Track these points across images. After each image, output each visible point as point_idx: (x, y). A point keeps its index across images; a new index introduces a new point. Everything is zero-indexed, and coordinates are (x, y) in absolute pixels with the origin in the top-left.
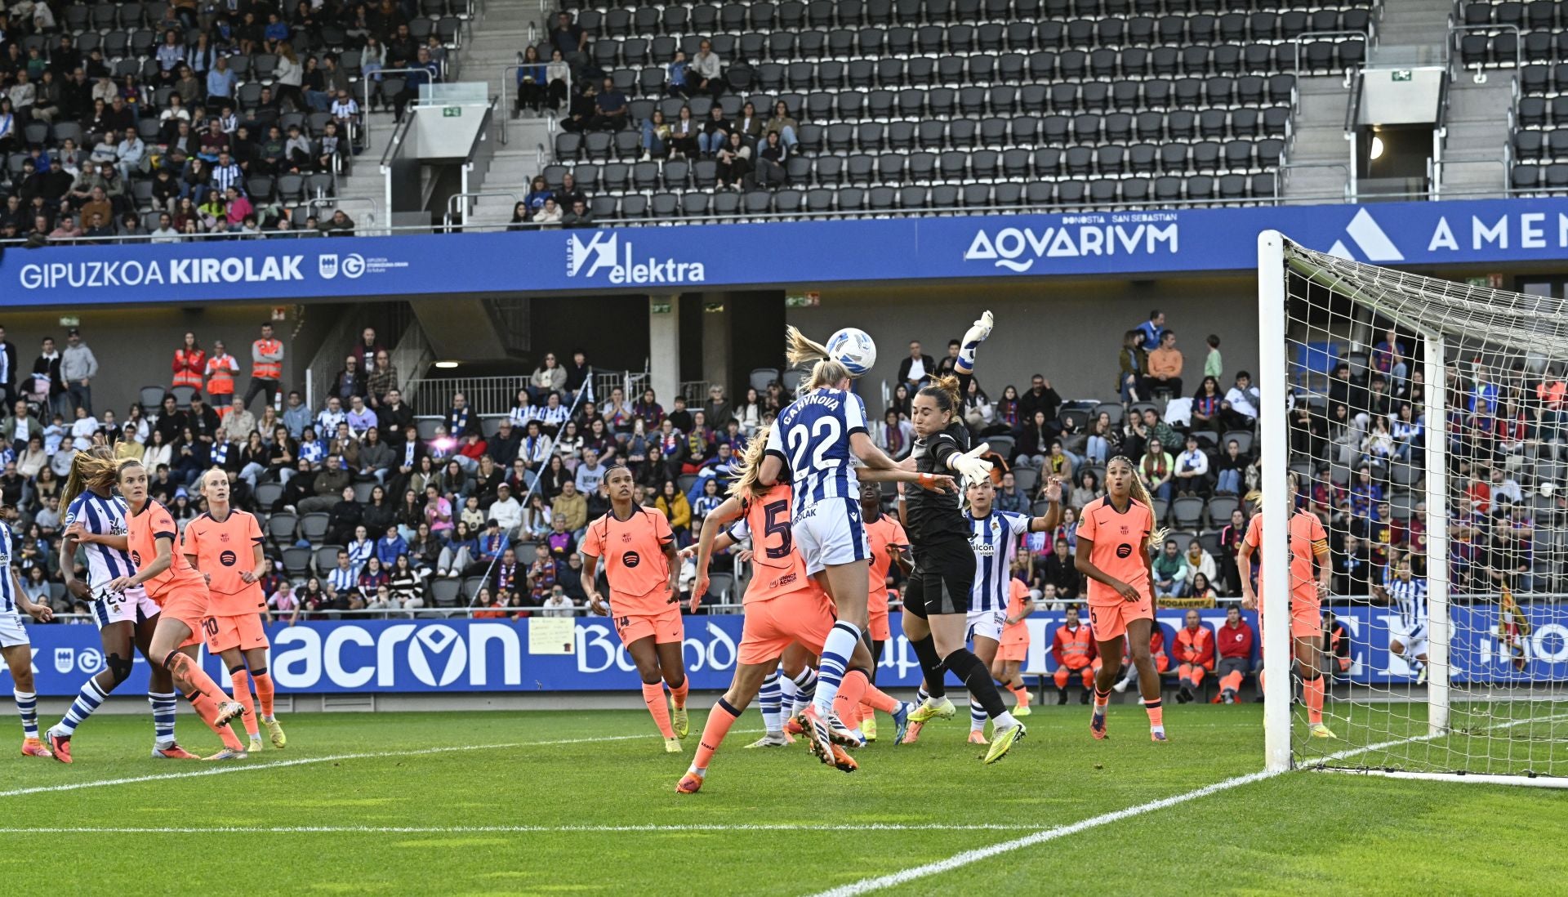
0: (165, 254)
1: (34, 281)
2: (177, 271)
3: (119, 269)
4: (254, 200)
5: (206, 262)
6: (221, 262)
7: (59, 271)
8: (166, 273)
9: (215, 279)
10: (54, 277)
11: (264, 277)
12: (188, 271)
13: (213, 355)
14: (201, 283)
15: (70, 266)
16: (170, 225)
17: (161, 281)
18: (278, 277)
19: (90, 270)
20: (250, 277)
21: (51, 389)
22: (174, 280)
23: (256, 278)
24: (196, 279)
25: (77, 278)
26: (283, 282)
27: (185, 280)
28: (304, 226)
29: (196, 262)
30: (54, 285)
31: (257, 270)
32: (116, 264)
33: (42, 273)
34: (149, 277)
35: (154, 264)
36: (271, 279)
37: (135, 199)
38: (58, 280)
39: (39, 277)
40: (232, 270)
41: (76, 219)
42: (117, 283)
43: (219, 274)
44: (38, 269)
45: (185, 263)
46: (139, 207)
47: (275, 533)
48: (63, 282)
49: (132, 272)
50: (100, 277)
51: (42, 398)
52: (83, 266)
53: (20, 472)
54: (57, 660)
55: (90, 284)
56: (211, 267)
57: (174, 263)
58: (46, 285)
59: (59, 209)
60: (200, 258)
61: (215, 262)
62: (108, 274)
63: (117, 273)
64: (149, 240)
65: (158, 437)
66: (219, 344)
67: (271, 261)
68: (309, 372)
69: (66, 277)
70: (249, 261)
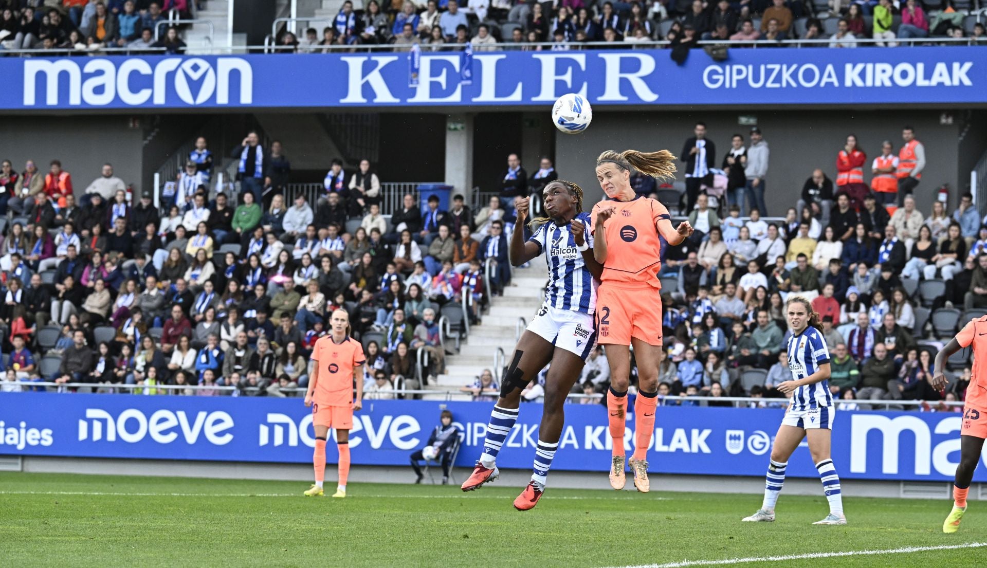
0: (841, 59)
1: (716, 81)
2: (852, 75)
3: (796, 71)
4: (927, 8)
5: (880, 67)
6: (894, 66)
7: (739, 72)
8: (841, 76)
9: (888, 83)
10: (735, 77)
11: (934, 82)
12: (862, 75)
13: (880, 154)
14: (873, 87)
15: (750, 67)
16: (848, 30)
17: (836, 84)
18: (947, 83)
19: (769, 72)
20: (921, 82)
21: (729, 184)
22: (848, 83)
23: (926, 83)
24: (869, 83)
25: (756, 79)
26: (952, 87)
27: (859, 83)
28: (973, 34)
29: (870, 67)
30: (734, 85)
31: (928, 75)
32: (794, 67)
33: (724, 74)
34: (825, 79)
35: (830, 68)
36: (941, 85)
37: (813, 6)
38: (738, 81)
39: (721, 78)
40: (904, 74)
41: (757, 23)
42: (794, 84)
43: (891, 78)
44: (720, 70)
45: (860, 67)
46: (817, 12)
47: (938, 328)
48: (743, 83)
49: (809, 75)
50: (778, 79)
51: (721, 192)
52: (762, 68)
53: (700, 262)
54: (728, 441)
55: (769, 85)
56: (884, 71)
57: (849, 67)
58: (727, 85)
59: (739, 14)
60: (874, 62)
61: (887, 67)
62: (786, 76)
63: (794, 76)
64: (827, 45)
65: (829, 233)
66: (886, 145)
67: (941, 67)
68: (974, 175)
69: (747, 77)
70: (920, 66)
